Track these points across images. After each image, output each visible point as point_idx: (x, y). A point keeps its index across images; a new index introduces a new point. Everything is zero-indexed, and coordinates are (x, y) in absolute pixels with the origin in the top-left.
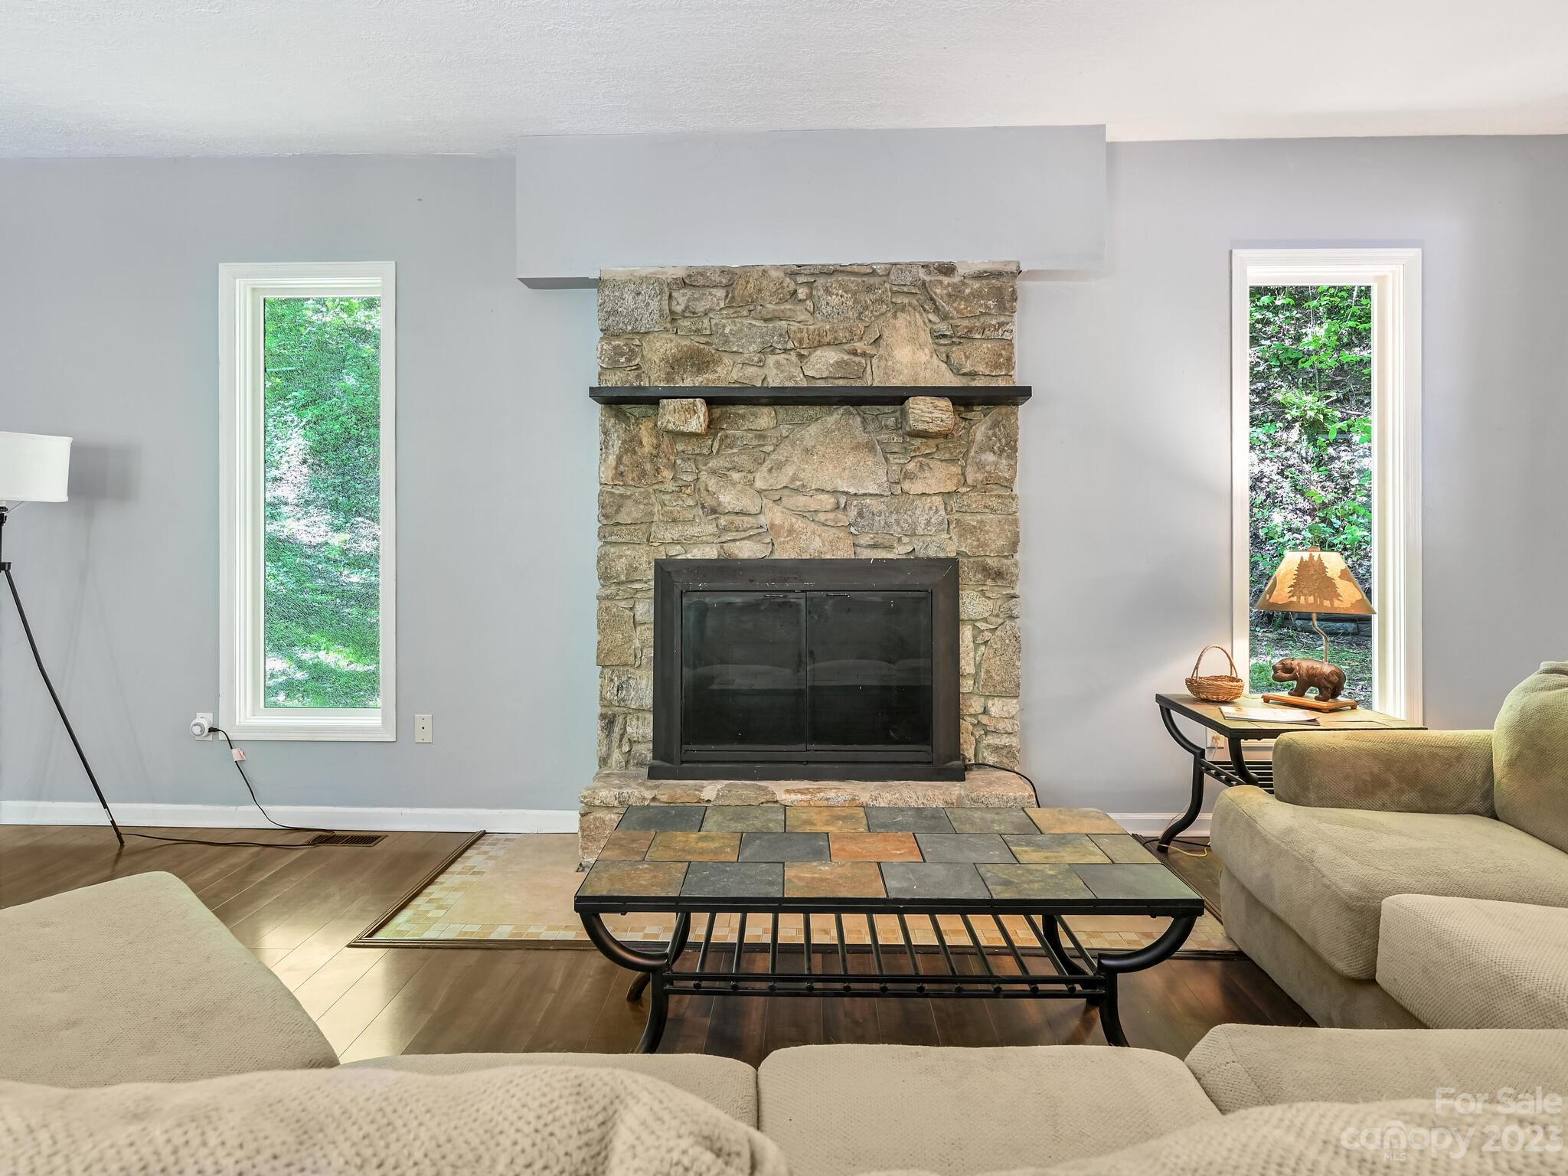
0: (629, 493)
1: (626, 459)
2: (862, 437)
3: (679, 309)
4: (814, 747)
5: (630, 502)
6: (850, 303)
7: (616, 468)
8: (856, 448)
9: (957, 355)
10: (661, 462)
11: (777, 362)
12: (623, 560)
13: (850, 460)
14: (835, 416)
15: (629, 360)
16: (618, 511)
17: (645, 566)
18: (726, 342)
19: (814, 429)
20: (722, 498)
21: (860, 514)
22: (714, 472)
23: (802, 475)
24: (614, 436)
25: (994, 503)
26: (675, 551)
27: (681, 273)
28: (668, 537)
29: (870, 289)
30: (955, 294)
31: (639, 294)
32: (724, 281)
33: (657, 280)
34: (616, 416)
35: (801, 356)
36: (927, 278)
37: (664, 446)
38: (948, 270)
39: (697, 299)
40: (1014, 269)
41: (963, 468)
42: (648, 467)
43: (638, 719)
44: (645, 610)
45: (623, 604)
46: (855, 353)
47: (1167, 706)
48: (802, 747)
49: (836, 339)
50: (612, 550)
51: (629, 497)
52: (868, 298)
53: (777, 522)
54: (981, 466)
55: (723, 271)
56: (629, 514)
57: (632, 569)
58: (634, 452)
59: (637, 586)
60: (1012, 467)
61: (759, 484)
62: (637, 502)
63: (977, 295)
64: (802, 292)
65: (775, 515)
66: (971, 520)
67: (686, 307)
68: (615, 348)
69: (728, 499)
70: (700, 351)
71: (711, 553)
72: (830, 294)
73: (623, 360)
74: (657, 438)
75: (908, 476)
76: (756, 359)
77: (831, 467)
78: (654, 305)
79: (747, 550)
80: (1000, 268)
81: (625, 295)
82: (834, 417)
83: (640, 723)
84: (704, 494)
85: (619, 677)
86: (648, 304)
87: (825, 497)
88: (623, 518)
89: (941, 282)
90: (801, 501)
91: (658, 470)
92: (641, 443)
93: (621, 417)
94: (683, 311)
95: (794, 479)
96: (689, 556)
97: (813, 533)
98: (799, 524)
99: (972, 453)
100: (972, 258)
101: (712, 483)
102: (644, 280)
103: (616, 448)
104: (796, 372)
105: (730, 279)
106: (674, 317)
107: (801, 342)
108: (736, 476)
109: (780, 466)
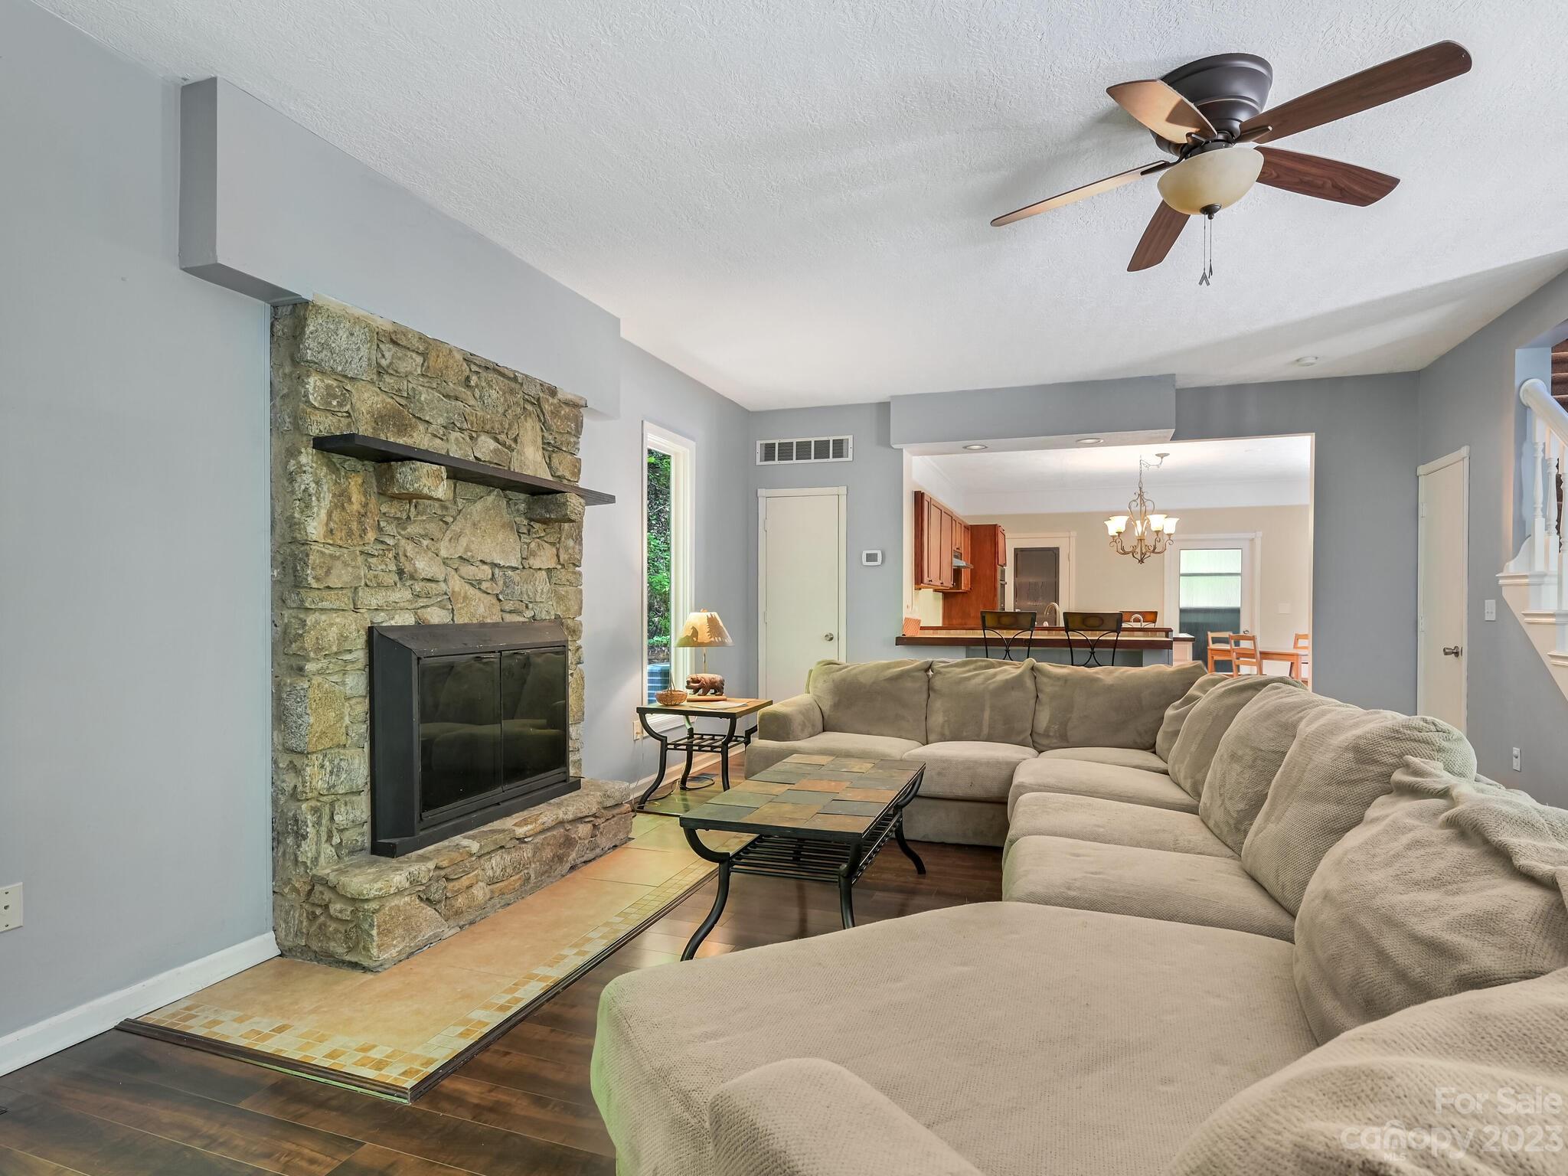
0: (338, 554)
1: (336, 516)
2: (507, 518)
3: (384, 363)
4: (506, 787)
5: (338, 564)
6: (502, 400)
7: (327, 524)
8: (503, 526)
9: (555, 461)
10: (369, 522)
11: (457, 439)
12: (334, 629)
13: (500, 537)
14: (490, 498)
15: (340, 404)
16: (328, 572)
17: (355, 634)
18: (422, 409)
19: (479, 505)
20: (418, 565)
21: (505, 583)
22: (410, 538)
23: (473, 547)
24: (325, 488)
25: (572, 578)
26: (381, 619)
27: (389, 328)
28: (374, 604)
29: (512, 392)
30: (555, 414)
31: (352, 334)
32: (421, 348)
33: (368, 325)
34: (328, 467)
35: (471, 438)
36: (541, 395)
37: (371, 506)
38: (553, 392)
39: (400, 359)
40: (583, 403)
41: (558, 550)
42: (354, 526)
43: (346, 804)
44: (356, 683)
45: (335, 678)
46: (504, 444)
47: (642, 712)
49: (493, 428)
50: (323, 617)
51: (338, 558)
52: (511, 399)
53: (457, 589)
54: (567, 549)
55: (422, 338)
56: (339, 577)
57: (342, 638)
58: (343, 508)
59: (348, 657)
60: (581, 551)
61: (443, 553)
62: (346, 564)
63: (567, 418)
64: (474, 379)
65: (456, 584)
66: (562, 590)
67: (391, 363)
68: (328, 387)
69: (423, 565)
70: (400, 412)
71: (407, 619)
72: (491, 387)
73: (335, 403)
74: (365, 496)
75: (533, 554)
76: (441, 432)
77: (489, 541)
78: (364, 351)
79: (436, 616)
80: (577, 400)
81: (340, 332)
82: (492, 498)
83: (349, 807)
84: (402, 559)
85: (331, 761)
86: (359, 349)
87: (485, 567)
88: (334, 581)
89: (548, 401)
90: (471, 571)
91: (365, 531)
92: (350, 499)
93: (333, 468)
94: (388, 367)
95: (467, 549)
96: (393, 623)
97: (480, 600)
98: (471, 591)
99: (563, 539)
100: (564, 389)
101: (410, 548)
102: (357, 320)
103: (327, 502)
104: (470, 453)
105: (427, 348)
106: (381, 372)
107: (472, 424)
108: (425, 542)
109: (456, 538)
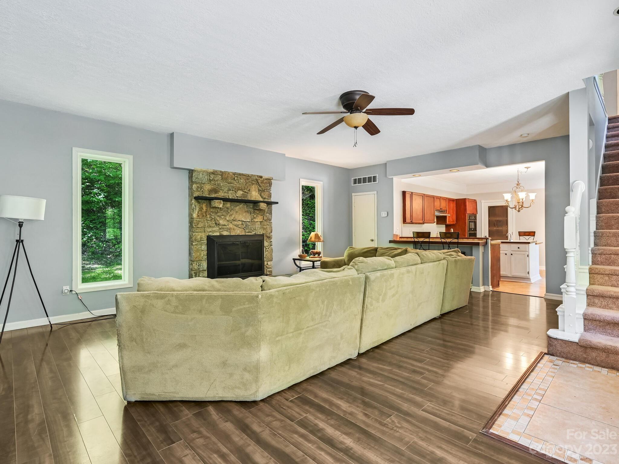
0: (200, 220)
2: (246, 210)
3: (211, 179)
4: (242, 274)
5: (200, 222)
6: (244, 182)
7: (197, 214)
8: (245, 212)
9: (262, 194)
10: (207, 213)
11: (231, 193)
12: (199, 236)
13: (244, 214)
14: (241, 206)
15: (200, 189)
16: (198, 224)
17: (204, 237)
18: (221, 187)
19: (238, 207)
20: (220, 222)
21: (246, 225)
22: (218, 216)
23: (236, 217)
24: (197, 207)
25: (268, 223)
26: (211, 234)
27: (212, 171)
28: (209, 230)
29: (248, 179)
30: (262, 182)
31: (203, 174)
33: (207, 172)
34: (198, 203)
35: (235, 192)
36: (258, 178)
37: (208, 210)
38: (261, 177)
39: (215, 177)
40: (272, 179)
41: (264, 217)
42: (204, 214)
43: (202, 273)
44: (204, 247)
45: (199, 246)
46: (245, 192)
47: (294, 260)
48: (240, 274)
49: (242, 189)
50: (197, 234)
51: (200, 221)
52: (248, 181)
53: (231, 227)
54: (266, 216)
55: (221, 172)
56: (200, 225)
57: (201, 238)
58: (201, 211)
59: (202, 242)
60: (271, 217)
61: (227, 219)
62: (202, 222)
63: (266, 183)
64: (236, 178)
65: (231, 226)
66: (265, 227)
67: (213, 179)
68: (198, 186)
69: (221, 222)
70: (215, 189)
71: (218, 234)
72: (241, 179)
73: (199, 189)
74: (207, 208)
75: (255, 218)
76: (227, 192)
77: (241, 216)
78: (206, 177)
79: (225, 233)
80: (269, 178)
81: (200, 175)
82: (241, 205)
83: (203, 273)
84: (216, 221)
85: (198, 263)
86: (205, 177)
87: (240, 222)
88: (199, 226)
89: (260, 179)
90: (235, 223)
91: (207, 215)
92: (203, 209)
93: (199, 203)
94: (212, 179)
95: (234, 218)
96: (214, 235)
97: (238, 229)
98: (235, 227)
99: (265, 214)
100: (265, 176)
101: (218, 218)
102: (204, 171)
103: (197, 210)
104: (235, 195)
105: (222, 174)
106: (210, 180)
107: (235, 189)
108: (222, 217)
109: (231, 215)
